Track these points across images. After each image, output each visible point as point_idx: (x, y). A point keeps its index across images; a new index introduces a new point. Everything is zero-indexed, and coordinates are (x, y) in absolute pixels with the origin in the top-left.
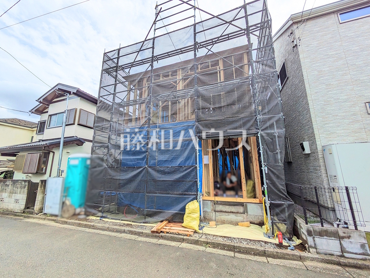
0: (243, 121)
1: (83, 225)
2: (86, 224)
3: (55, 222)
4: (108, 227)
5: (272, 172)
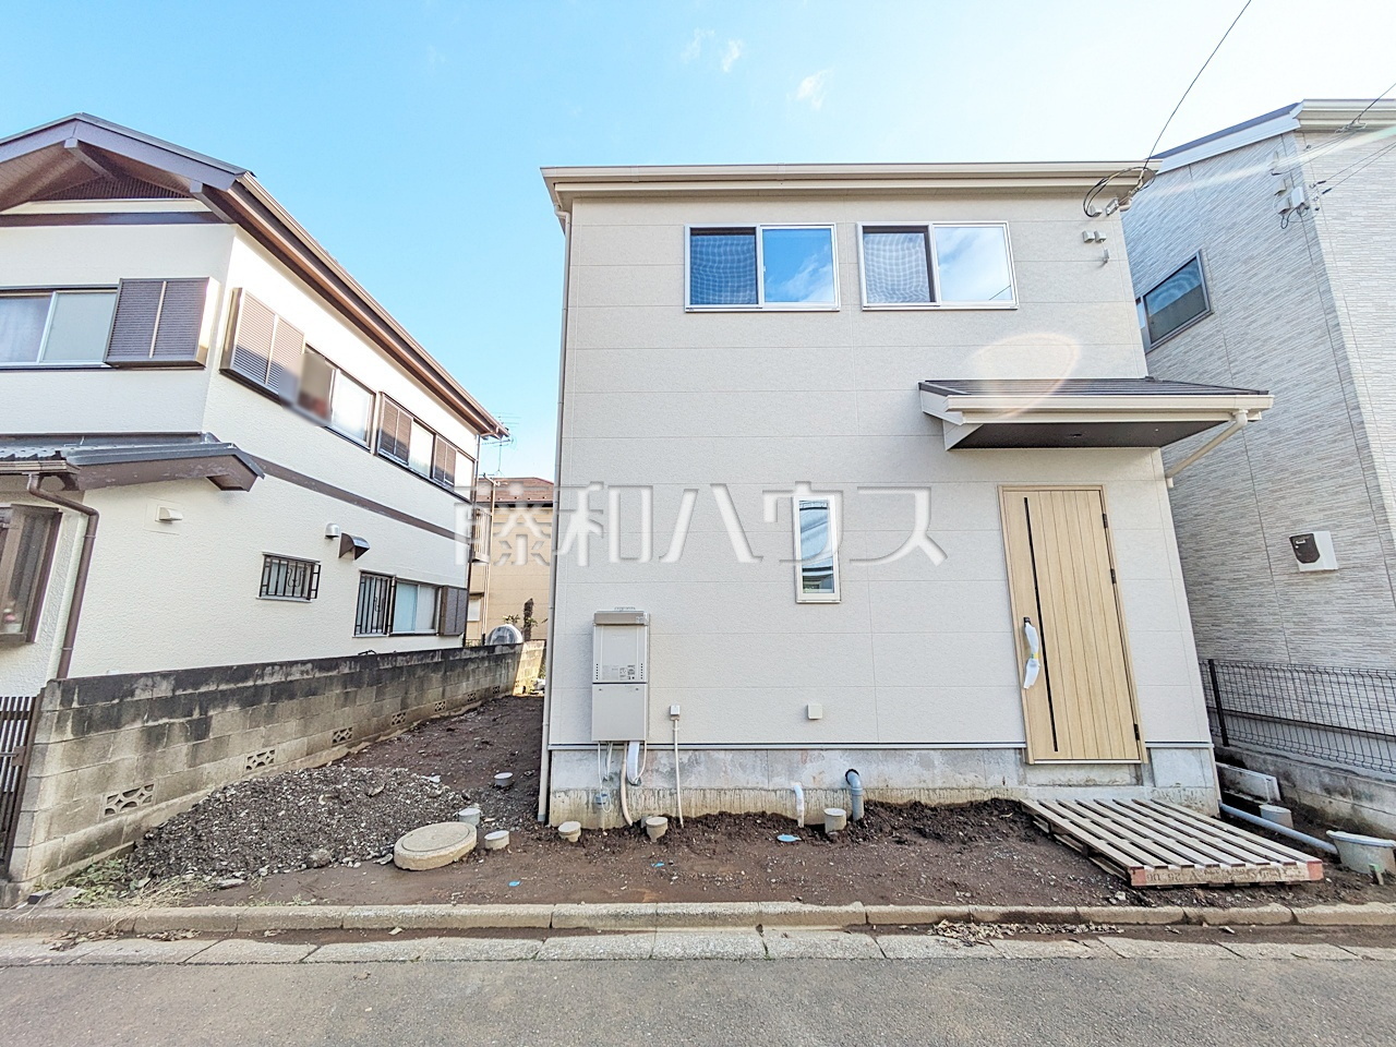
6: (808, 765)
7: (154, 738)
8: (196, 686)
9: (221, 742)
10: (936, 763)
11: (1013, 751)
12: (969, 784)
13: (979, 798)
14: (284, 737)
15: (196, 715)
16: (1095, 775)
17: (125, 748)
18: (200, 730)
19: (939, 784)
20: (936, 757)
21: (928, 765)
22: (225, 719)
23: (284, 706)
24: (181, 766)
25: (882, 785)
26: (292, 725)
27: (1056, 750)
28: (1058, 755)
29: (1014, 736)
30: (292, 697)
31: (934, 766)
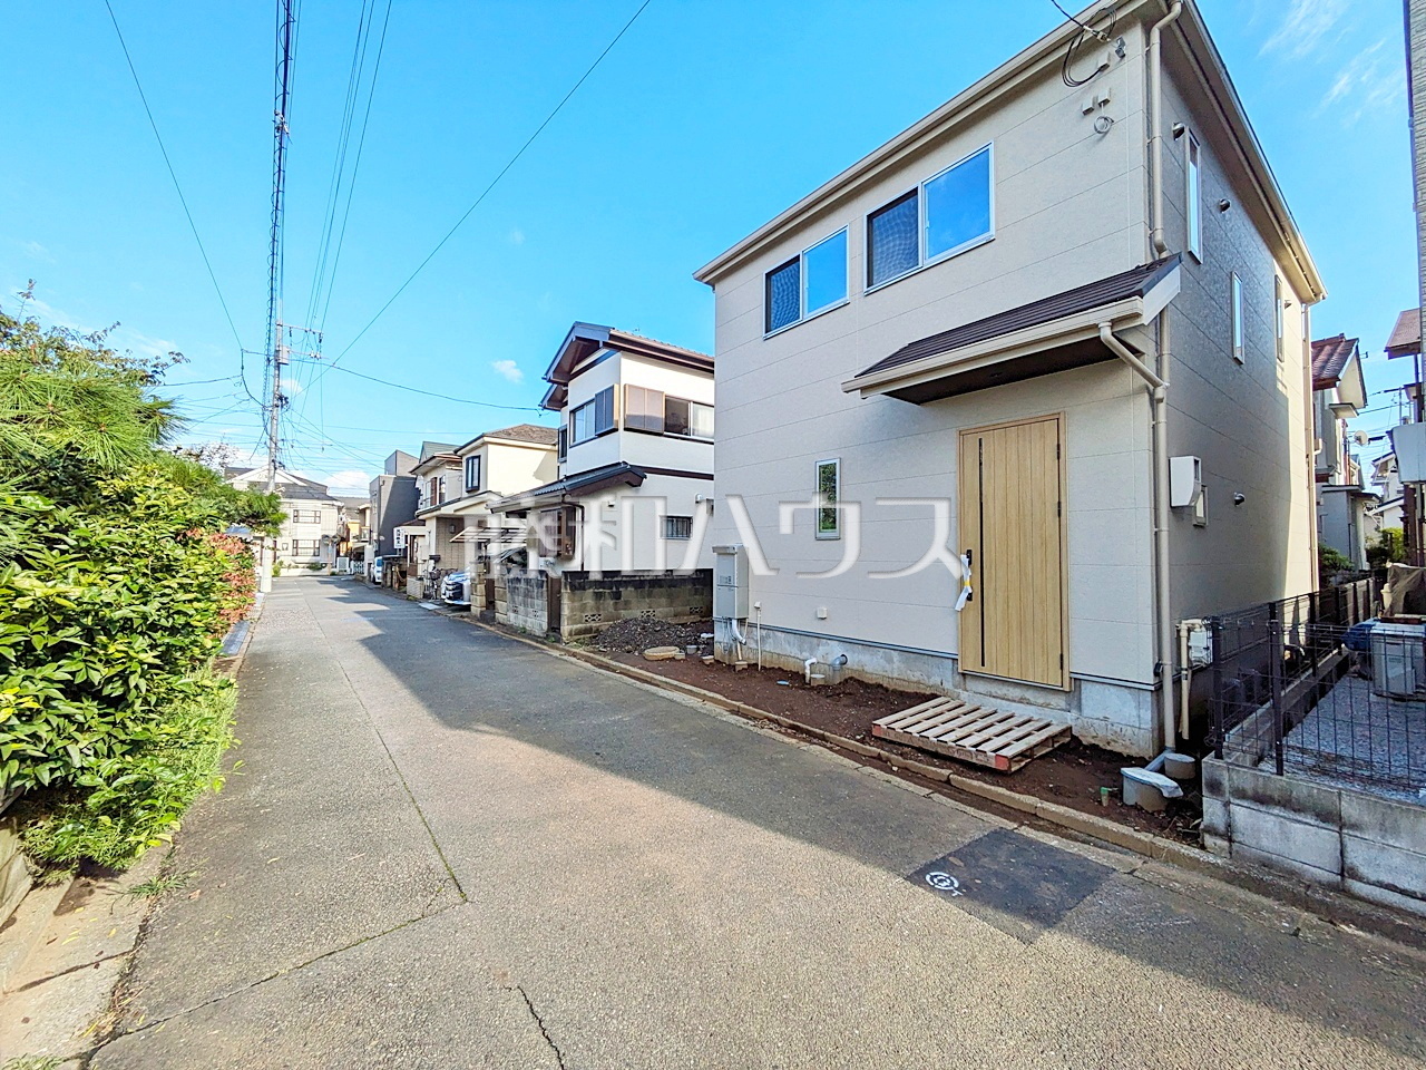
6: (821, 648)
7: (598, 596)
8: (613, 577)
9: (627, 603)
10: (895, 660)
11: (951, 661)
12: (915, 679)
13: (923, 692)
14: (660, 606)
15: (614, 589)
16: (1029, 695)
17: (588, 597)
18: (617, 596)
19: (895, 675)
20: (895, 654)
21: (890, 661)
22: (627, 592)
23: (657, 590)
24: (611, 609)
25: (860, 668)
26: (663, 601)
27: (983, 665)
28: (984, 670)
29: (949, 647)
30: (661, 587)
31: (893, 662)
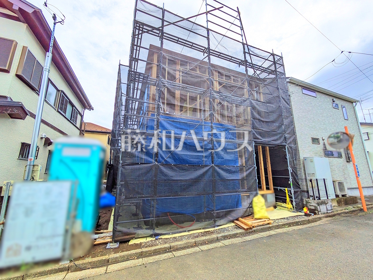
0: (279, 136)
1: (149, 252)
2: (156, 250)
3: (72, 272)
4: (195, 242)
5: (294, 171)
